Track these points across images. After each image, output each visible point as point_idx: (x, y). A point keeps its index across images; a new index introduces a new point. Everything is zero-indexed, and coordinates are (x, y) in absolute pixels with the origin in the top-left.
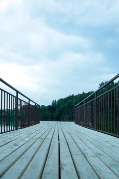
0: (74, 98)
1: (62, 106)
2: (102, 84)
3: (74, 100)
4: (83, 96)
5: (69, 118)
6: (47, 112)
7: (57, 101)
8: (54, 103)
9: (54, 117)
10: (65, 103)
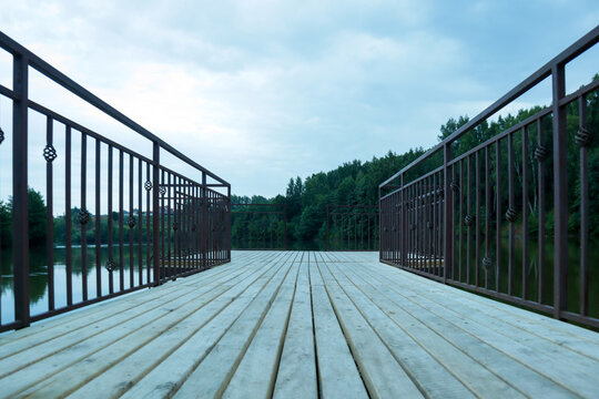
0: (360, 173)
1: (321, 197)
2: (451, 125)
3: (361, 179)
4: (389, 164)
5: (346, 238)
6: (274, 219)
7: (303, 181)
8: (294, 188)
9: (297, 233)
10: (332, 187)
